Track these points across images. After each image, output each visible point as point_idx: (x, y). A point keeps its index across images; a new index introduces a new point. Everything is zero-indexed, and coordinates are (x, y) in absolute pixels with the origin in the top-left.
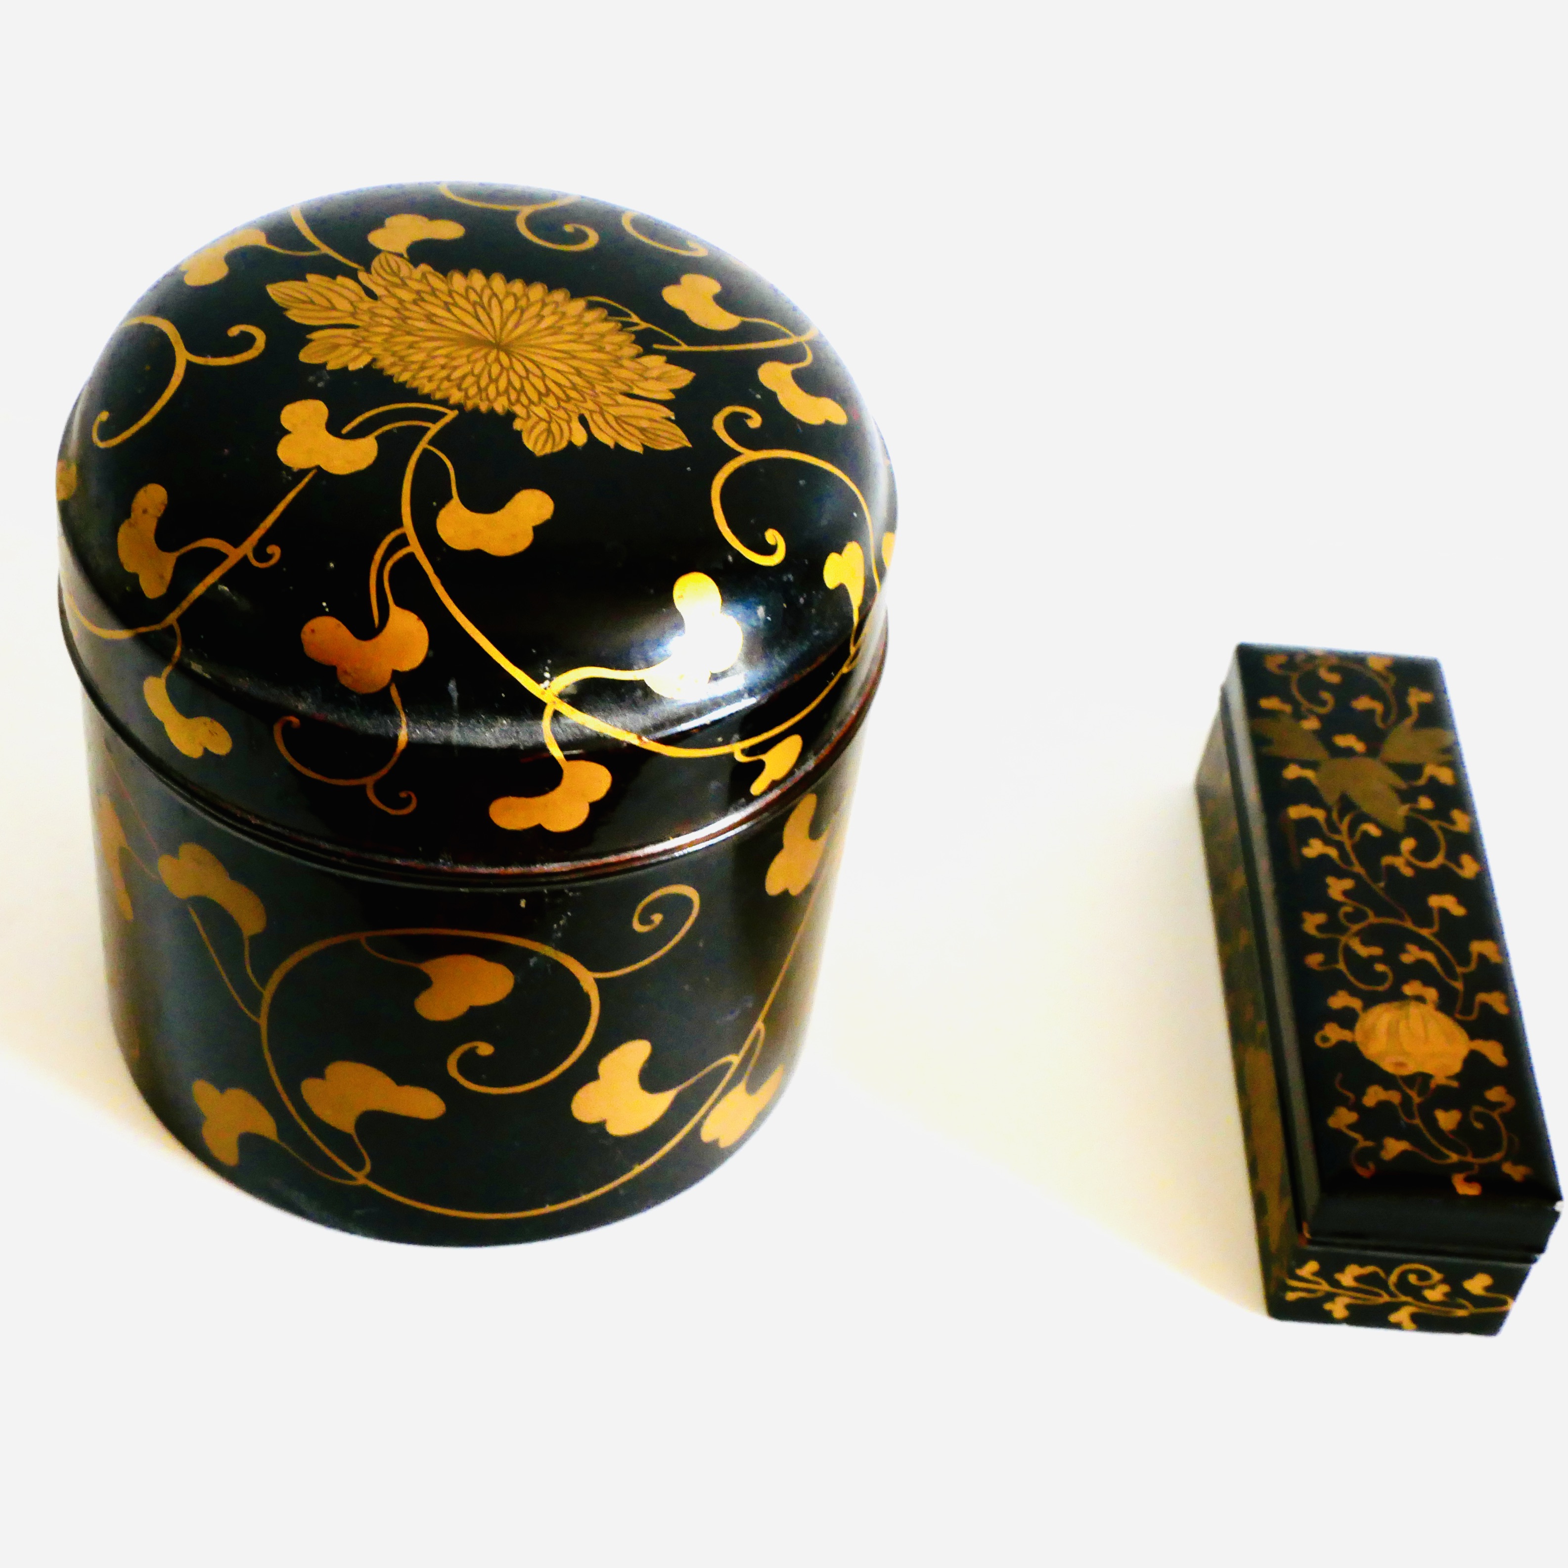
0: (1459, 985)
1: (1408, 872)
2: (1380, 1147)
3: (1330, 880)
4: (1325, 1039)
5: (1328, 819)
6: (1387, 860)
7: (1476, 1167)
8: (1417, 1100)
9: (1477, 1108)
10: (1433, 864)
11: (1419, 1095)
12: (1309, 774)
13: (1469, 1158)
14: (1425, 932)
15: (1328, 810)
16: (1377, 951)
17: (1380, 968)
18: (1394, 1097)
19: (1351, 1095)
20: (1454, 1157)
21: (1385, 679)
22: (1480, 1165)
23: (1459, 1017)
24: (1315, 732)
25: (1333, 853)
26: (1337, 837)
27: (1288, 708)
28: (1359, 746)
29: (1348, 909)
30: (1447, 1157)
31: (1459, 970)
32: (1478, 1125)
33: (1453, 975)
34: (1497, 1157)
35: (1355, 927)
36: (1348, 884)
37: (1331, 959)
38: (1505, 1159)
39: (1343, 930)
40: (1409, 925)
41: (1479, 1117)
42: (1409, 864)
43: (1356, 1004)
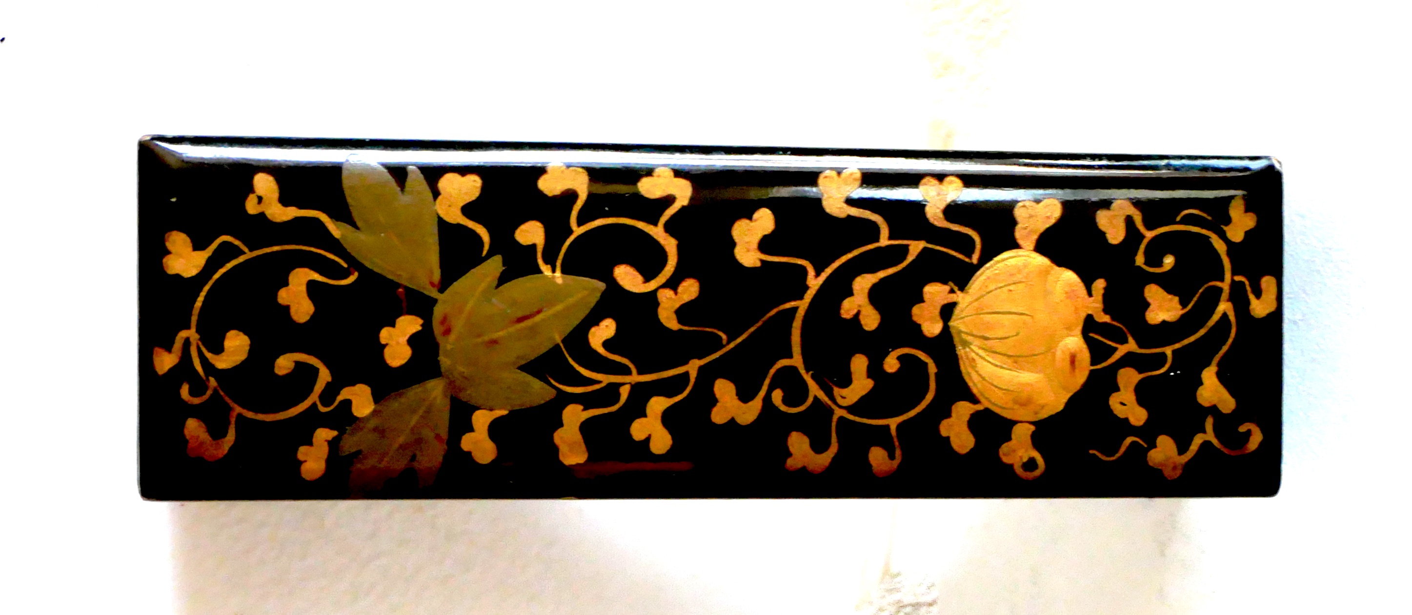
0: (916, 247)
1: (690, 289)
2: (1213, 410)
3: (719, 416)
4: (1030, 464)
5: (586, 401)
6: (668, 317)
7: (1238, 278)
8: (1132, 346)
9: (1140, 260)
10: (670, 245)
11: (1124, 341)
12: (482, 419)
13: (1225, 286)
14: (814, 282)
15: (565, 399)
16: (859, 364)
17: (891, 364)
18: (1129, 378)
19: (1129, 440)
20: (1224, 307)
21: (226, 252)
22: (1234, 273)
23: (975, 259)
24: (377, 398)
25: (658, 405)
26: (625, 392)
27: (323, 435)
28: (409, 325)
29: (777, 396)
30: (1225, 315)
31: (884, 241)
32: (1169, 261)
33: (897, 254)
34: (1220, 246)
35: (815, 390)
36: (724, 389)
37: (881, 437)
38: (1223, 236)
39: (821, 411)
40: (803, 305)
41: (1154, 259)
42: (673, 284)
43: (963, 410)
